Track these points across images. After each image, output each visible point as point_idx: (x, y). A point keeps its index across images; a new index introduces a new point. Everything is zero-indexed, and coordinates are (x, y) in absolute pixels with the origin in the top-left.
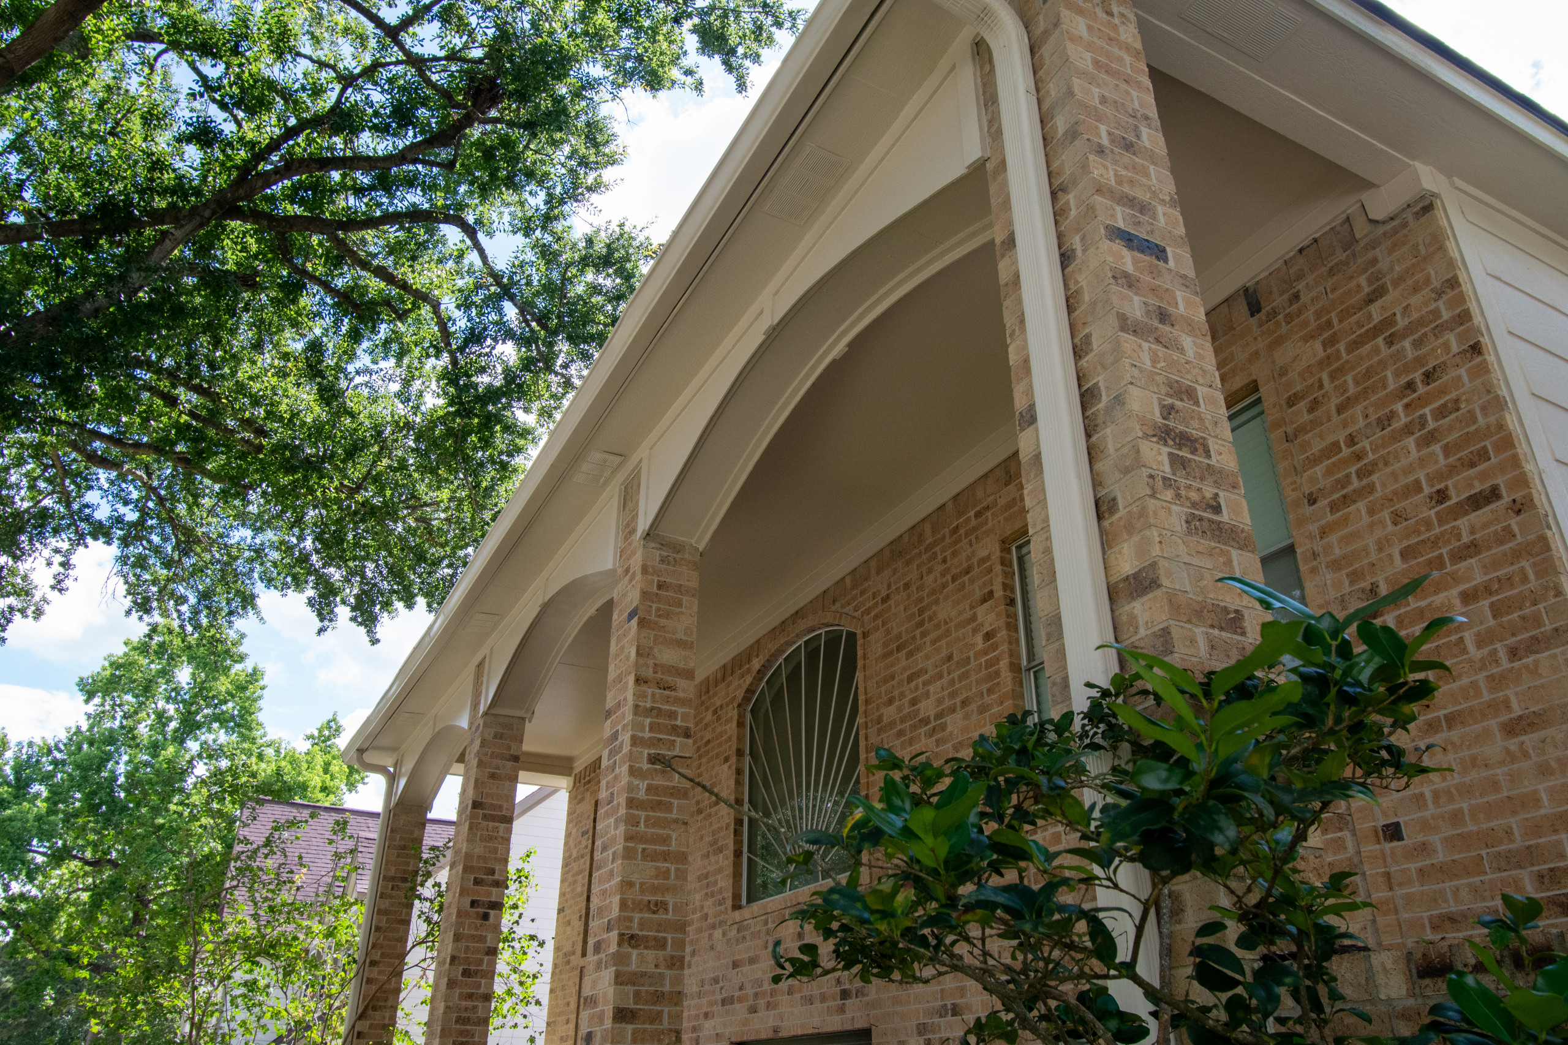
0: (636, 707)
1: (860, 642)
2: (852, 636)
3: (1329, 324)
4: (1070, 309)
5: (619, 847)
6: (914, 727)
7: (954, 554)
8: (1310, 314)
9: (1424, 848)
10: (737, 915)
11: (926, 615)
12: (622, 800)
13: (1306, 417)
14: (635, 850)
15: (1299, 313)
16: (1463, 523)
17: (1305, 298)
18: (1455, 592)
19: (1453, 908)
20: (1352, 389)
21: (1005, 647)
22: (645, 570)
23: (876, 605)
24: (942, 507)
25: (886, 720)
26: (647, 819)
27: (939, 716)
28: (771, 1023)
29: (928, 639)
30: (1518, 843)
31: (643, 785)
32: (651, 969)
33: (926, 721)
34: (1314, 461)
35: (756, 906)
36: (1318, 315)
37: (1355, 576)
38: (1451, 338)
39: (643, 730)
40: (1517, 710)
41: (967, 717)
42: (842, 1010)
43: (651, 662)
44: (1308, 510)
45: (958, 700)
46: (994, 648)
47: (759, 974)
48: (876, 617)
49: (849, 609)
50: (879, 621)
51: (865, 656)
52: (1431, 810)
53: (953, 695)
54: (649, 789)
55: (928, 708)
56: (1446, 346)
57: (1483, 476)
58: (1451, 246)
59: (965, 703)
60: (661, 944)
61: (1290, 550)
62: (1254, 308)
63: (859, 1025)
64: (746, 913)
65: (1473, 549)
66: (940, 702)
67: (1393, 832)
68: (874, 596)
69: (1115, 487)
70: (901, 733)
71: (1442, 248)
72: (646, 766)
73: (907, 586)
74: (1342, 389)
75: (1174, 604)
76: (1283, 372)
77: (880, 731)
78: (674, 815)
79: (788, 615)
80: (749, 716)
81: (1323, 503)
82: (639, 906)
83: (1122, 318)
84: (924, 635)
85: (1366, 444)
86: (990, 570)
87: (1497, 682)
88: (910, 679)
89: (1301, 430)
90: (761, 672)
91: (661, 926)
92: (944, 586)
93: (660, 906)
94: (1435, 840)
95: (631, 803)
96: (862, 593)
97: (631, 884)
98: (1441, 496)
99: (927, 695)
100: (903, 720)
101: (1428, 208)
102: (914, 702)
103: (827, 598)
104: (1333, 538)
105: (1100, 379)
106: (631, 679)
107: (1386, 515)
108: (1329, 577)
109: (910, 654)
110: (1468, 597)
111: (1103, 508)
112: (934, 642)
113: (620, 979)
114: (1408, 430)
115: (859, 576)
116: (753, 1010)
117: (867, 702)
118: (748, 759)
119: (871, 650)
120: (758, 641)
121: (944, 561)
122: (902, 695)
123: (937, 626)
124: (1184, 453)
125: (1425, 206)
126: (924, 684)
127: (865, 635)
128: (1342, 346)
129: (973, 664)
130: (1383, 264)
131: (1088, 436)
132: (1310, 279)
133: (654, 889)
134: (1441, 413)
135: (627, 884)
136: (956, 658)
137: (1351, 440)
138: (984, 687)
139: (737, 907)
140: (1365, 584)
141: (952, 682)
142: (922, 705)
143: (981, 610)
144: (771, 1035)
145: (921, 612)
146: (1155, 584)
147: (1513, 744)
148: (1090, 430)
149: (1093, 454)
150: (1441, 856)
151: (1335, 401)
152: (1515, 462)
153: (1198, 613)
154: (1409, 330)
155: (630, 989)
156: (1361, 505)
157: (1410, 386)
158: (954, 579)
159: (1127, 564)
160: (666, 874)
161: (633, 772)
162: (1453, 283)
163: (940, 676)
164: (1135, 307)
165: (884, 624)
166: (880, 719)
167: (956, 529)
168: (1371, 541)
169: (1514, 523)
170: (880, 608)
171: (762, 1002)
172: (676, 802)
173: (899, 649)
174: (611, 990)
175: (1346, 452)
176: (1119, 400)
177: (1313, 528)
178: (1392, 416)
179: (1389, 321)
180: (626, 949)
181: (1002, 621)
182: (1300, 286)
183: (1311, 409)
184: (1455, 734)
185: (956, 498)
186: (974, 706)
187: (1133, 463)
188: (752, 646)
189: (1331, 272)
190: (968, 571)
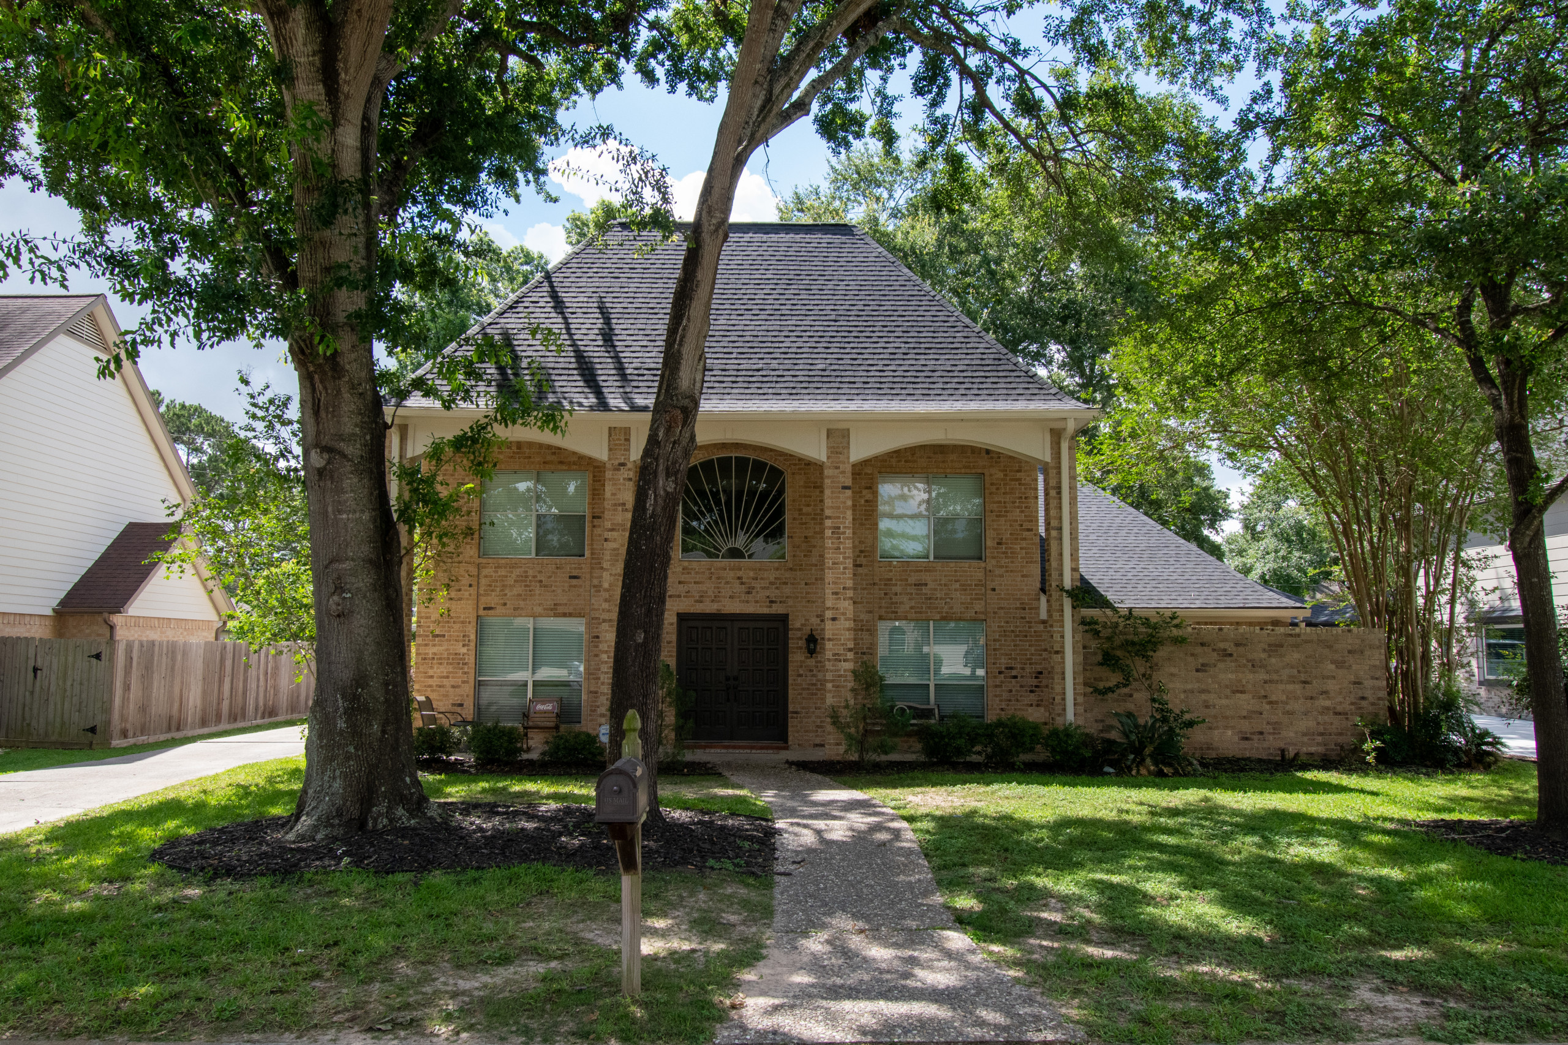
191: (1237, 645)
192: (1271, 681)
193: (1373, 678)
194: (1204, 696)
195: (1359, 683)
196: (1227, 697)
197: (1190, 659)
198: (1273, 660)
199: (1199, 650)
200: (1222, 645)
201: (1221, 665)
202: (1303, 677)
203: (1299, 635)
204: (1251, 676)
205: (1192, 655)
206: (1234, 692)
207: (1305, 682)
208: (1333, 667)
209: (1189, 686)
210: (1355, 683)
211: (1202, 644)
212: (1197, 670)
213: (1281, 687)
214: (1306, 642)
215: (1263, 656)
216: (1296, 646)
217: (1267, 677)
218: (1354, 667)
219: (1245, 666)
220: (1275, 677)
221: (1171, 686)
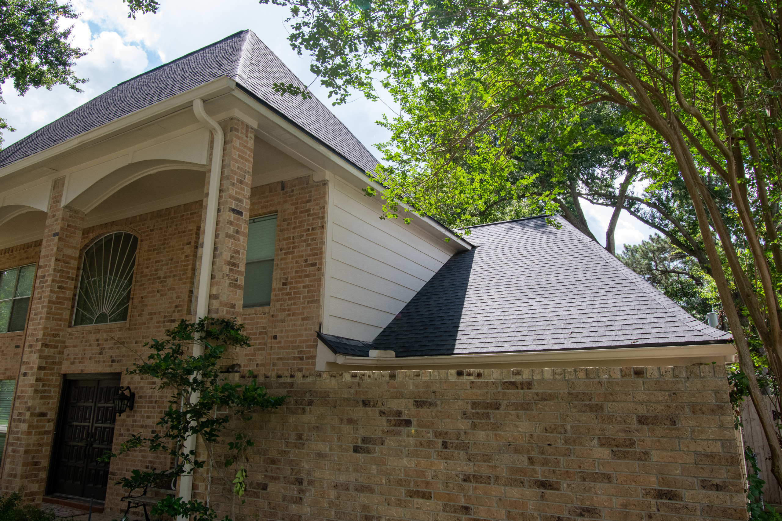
0: (55, 269)
1: (139, 243)
2: (136, 239)
3: (297, 203)
4: (217, 224)
5: (44, 315)
6: (155, 279)
7: (181, 224)
8: (294, 198)
9: (280, 342)
10: (69, 330)
11: (166, 242)
12: (46, 300)
13: (286, 227)
14: (50, 317)
15: (292, 196)
16: (308, 269)
17: (295, 192)
18: (302, 285)
19: (282, 356)
20: (297, 224)
21: (191, 262)
22: (63, 219)
23: (148, 231)
24: (179, 206)
25: (144, 273)
26: (55, 307)
27: (165, 277)
28: (80, 368)
29: (165, 250)
30: (297, 344)
31: (55, 296)
32: (52, 355)
33: (159, 278)
34: (284, 240)
35: (80, 327)
36: (296, 199)
37: (285, 274)
38: (320, 221)
39: (56, 277)
40: (305, 315)
41: (174, 280)
42: (111, 366)
43: (62, 253)
44: (280, 252)
45: (172, 274)
46: (188, 261)
47: (77, 351)
48: (147, 236)
49: (137, 229)
50: (148, 238)
51: (140, 249)
52: (284, 334)
53: (171, 272)
54: (57, 297)
55: (161, 274)
56: (318, 223)
57: (315, 259)
58: (326, 196)
59: (174, 276)
60: (56, 347)
61: (273, 260)
62: (283, 189)
63: (117, 371)
64: (74, 329)
65: (308, 276)
66: (166, 273)
67: (275, 337)
68: (148, 227)
69: (216, 273)
70: (149, 280)
71: (324, 197)
72: (56, 289)
73: (161, 229)
74: (295, 223)
75: (221, 303)
76: (284, 211)
77: (141, 277)
78: (65, 306)
79: (109, 221)
80: (84, 255)
81: (283, 252)
82: (49, 335)
83: (227, 234)
84: (164, 248)
85: (296, 240)
86: (192, 235)
87: (304, 308)
88: (156, 262)
89: (284, 230)
90: (93, 240)
91: (56, 342)
92: (175, 234)
93: (57, 335)
94: (283, 340)
95: (50, 302)
96: (143, 225)
97: (47, 328)
98: (306, 261)
99: (162, 269)
100: (151, 275)
101: (325, 184)
102: (156, 270)
103: (128, 221)
104: (283, 262)
105: (219, 246)
106: (53, 259)
107: (295, 260)
108: (279, 271)
109: (158, 253)
110: (304, 287)
111: (213, 277)
112: (167, 252)
113: (41, 357)
114: (305, 241)
115: (143, 218)
116: (73, 363)
117: (138, 265)
118: (81, 271)
119: (143, 247)
120: (93, 227)
121: (177, 225)
122: (152, 267)
123: (169, 247)
124: (233, 268)
125: (325, 183)
126: (162, 265)
127: (142, 241)
128: (298, 211)
129: (180, 264)
130: (313, 193)
131: (214, 258)
132: (297, 187)
133: (55, 330)
134: (313, 240)
135: (46, 328)
136: (174, 260)
137: (293, 238)
138: (182, 273)
139: (70, 326)
140: (286, 276)
141: (171, 268)
142: (159, 272)
143: (186, 247)
144: (79, 372)
145: (165, 240)
146: (218, 298)
147: (302, 323)
148: (214, 257)
149: (213, 263)
150: (283, 344)
151: (293, 226)
152: (321, 258)
153: (226, 305)
154: (312, 215)
155: (44, 360)
156: (291, 256)
157: (309, 229)
158: (179, 233)
159: (214, 292)
160: (60, 325)
161: (51, 291)
162: (324, 207)
163: (168, 264)
164: (231, 230)
165: (150, 239)
166: (142, 273)
167: (183, 216)
168: (290, 266)
169: (317, 273)
170: (149, 233)
171: (77, 361)
172: (66, 302)
173: (154, 250)
174: (37, 361)
175: (292, 240)
176: (221, 254)
177: (279, 258)
178: (303, 236)
179: (309, 210)
180: (44, 348)
181: (192, 253)
182: (295, 188)
183: (288, 225)
184: (293, 318)
185: (185, 205)
186: (177, 278)
187: (221, 270)
188: (90, 228)
189: (302, 189)
190: (184, 232)
191: (419, 404)
192: (477, 478)
193: (705, 485)
194: (363, 498)
195: (671, 496)
196: (400, 504)
197: (347, 428)
198: (481, 435)
199: (359, 413)
200: (394, 405)
201: (391, 442)
202: (540, 472)
203: (529, 385)
204: (441, 465)
205: (350, 421)
206: (412, 494)
207: (543, 485)
208: (605, 453)
209: (343, 478)
210: (660, 495)
211: (366, 403)
212: (356, 450)
213: (496, 490)
214: (545, 398)
215: (463, 425)
216: (525, 406)
217: (470, 469)
218: (655, 456)
219: (430, 444)
220: (484, 470)
221: (317, 474)
